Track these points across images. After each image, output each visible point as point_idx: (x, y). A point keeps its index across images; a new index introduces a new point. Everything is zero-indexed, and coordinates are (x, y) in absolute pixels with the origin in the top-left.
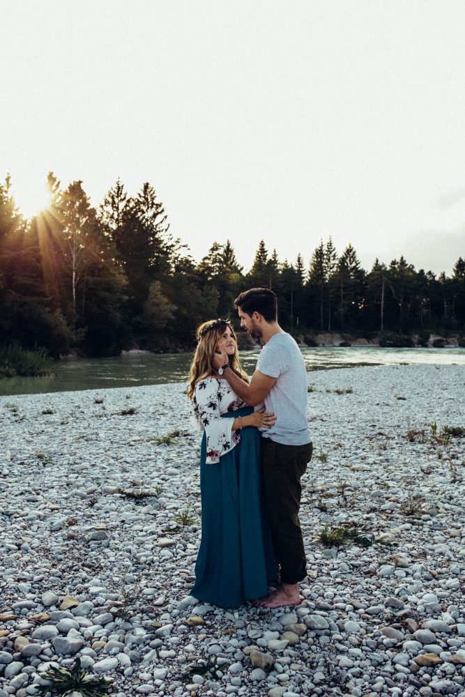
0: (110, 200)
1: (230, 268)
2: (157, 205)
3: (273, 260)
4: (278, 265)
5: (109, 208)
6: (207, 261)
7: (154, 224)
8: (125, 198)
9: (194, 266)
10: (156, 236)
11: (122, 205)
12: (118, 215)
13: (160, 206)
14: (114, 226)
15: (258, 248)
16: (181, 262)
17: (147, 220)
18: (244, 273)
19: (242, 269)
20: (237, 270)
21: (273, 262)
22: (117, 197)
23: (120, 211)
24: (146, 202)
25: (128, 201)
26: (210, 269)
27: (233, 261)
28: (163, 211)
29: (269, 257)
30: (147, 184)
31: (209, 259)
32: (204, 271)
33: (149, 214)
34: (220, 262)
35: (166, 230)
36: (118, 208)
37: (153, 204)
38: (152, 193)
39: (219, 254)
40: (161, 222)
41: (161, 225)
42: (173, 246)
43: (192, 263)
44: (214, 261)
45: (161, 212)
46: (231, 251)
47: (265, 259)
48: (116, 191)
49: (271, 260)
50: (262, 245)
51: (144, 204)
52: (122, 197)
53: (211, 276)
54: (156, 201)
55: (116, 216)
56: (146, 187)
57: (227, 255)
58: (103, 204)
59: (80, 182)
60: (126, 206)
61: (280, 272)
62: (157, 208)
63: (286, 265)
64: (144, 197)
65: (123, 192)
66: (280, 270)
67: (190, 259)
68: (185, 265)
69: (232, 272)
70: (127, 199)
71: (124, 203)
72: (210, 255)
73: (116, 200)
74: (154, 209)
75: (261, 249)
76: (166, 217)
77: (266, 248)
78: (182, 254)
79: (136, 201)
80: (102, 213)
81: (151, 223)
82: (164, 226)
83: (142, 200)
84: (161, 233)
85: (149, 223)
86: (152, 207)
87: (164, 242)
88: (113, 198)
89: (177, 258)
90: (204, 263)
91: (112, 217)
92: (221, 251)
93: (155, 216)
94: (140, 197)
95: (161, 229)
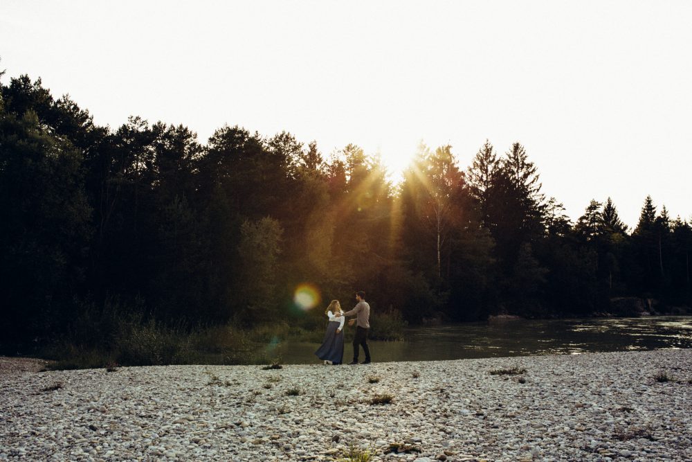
0: (479, 162)
1: (612, 227)
2: (528, 165)
3: (662, 217)
4: (669, 223)
5: (478, 171)
6: (584, 221)
7: (525, 184)
8: (494, 160)
9: (571, 227)
10: (528, 197)
11: (490, 168)
12: (487, 178)
13: (531, 166)
14: (483, 189)
15: (643, 205)
16: (556, 222)
17: (518, 181)
18: (629, 232)
19: (626, 228)
20: (620, 230)
21: (664, 219)
22: (486, 159)
23: (489, 172)
24: (516, 164)
25: (497, 163)
26: (589, 230)
27: (616, 220)
28: (534, 170)
29: (658, 214)
30: (518, 144)
31: (587, 219)
32: (581, 232)
33: (521, 174)
34: (600, 221)
35: (538, 190)
36: (487, 171)
37: (523, 164)
38: (522, 153)
39: (597, 213)
40: (533, 182)
41: (532, 185)
42: (546, 206)
43: (569, 223)
44: (593, 220)
45: (532, 172)
46: (614, 210)
47: (653, 217)
48: (485, 153)
49: (659, 218)
50: (649, 202)
51: (514, 164)
52: (491, 159)
53: (591, 236)
54: (526, 162)
55: (485, 179)
56: (516, 147)
57: (608, 214)
58: (472, 167)
59: (449, 147)
60: (495, 167)
61: (672, 230)
62: (528, 168)
63: (679, 223)
64: (514, 158)
65: (492, 154)
66: (671, 228)
67: (566, 219)
68: (560, 226)
69: (614, 232)
70: (496, 160)
71: (493, 164)
72: (588, 214)
73: (485, 163)
74: (524, 170)
75: (647, 206)
76: (537, 176)
77: (653, 204)
78: (558, 214)
79: (506, 162)
80: (471, 176)
81: (522, 184)
82: (535, 186)
83: (512, 161)
84: (533, 194)
85: (520, 184)
86: (522, 168)
87: (536, 203)
88: (482, 161)
89: (551, 219)
90: (581, 223)
91: (481, 179)
92: (601, 210)
93: (526, 176)
94: (510, 158)
95: (532, 189)
